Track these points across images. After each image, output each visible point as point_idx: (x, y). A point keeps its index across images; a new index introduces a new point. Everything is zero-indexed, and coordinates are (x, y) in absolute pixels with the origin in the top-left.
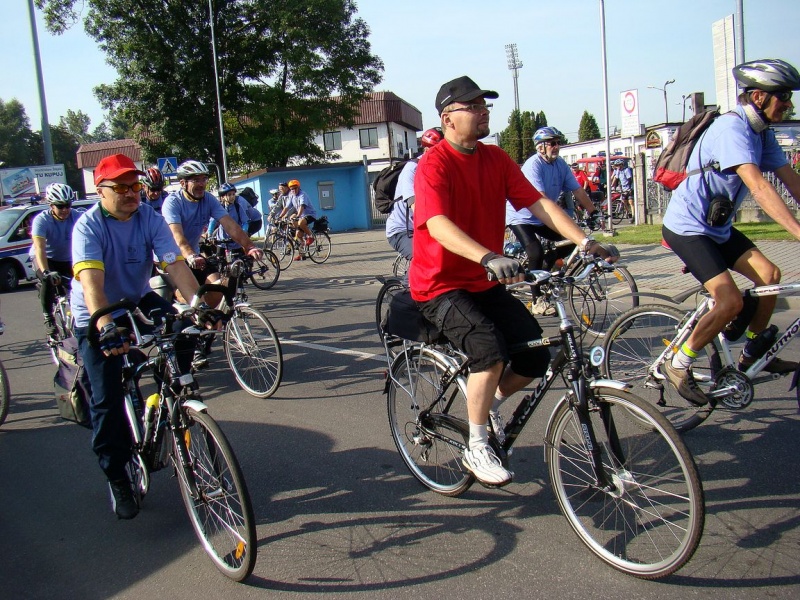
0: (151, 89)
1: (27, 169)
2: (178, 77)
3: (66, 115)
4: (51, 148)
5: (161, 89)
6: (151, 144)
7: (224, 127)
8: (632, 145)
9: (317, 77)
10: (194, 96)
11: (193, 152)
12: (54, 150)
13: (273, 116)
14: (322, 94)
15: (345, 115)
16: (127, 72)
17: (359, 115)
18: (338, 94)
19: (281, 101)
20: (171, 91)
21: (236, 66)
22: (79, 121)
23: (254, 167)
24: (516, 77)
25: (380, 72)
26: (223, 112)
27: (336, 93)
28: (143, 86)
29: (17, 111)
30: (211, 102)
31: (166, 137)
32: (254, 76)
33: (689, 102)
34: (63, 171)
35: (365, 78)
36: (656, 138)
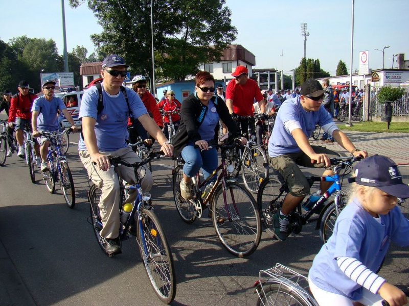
0: (119, 37)
1: (55, 74)
2: (133, 32)
3: (76, 48)
4: (67, 64)
5: (124, 38)
7: (154, 58)
8: (364, 79)
9: (203, 36)
10: (140, 42)
11: (138, 70)
12: (69, 65)
13: (180, 54)
14: (205, 44)
15: (216, 56)
16: (107, 28)
17: (223, 56)
18: (213, 44)
19: (184, 47)
20: (129, 39)
21: (162, 28)
22: (82, 51)
23: (168, 79)
25: (235, 35)
26: (154, 50)
27: (212, 44)
28: (115, 36)
29: (52, 45)
30: (149, 45)
32: (171, 33)
33: (396, 58)
34: (73, 76)
35: (227, 37)
36: (377, 76)
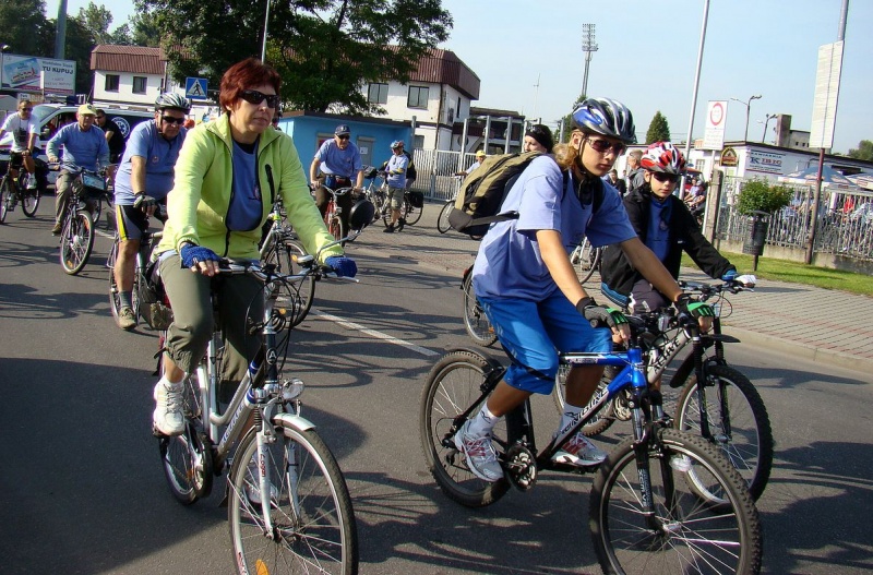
1: (34, 60)
3: (87, 8)
4: (63, 40)
6: (181, 60)
7: (266, 55)
9: (377, 21)
10: (239, 16)
12: (66, 43)
13: (322, 54)
14: (378, 41)
15: (401, 68)
17: (416, 70)
18: (397, 43)
19: (334, 40)
20: (215, 6)
22: (100, 17)
23: (289, 105)
24: (588, 60)
25: (447, 30)
26: (268, 39)
27: (394, 42)
30: (257, 26)
31: (200, 55)
32: (309, 6)
34: (74, 69)
35: (430, 32)
36: (732, 155)
